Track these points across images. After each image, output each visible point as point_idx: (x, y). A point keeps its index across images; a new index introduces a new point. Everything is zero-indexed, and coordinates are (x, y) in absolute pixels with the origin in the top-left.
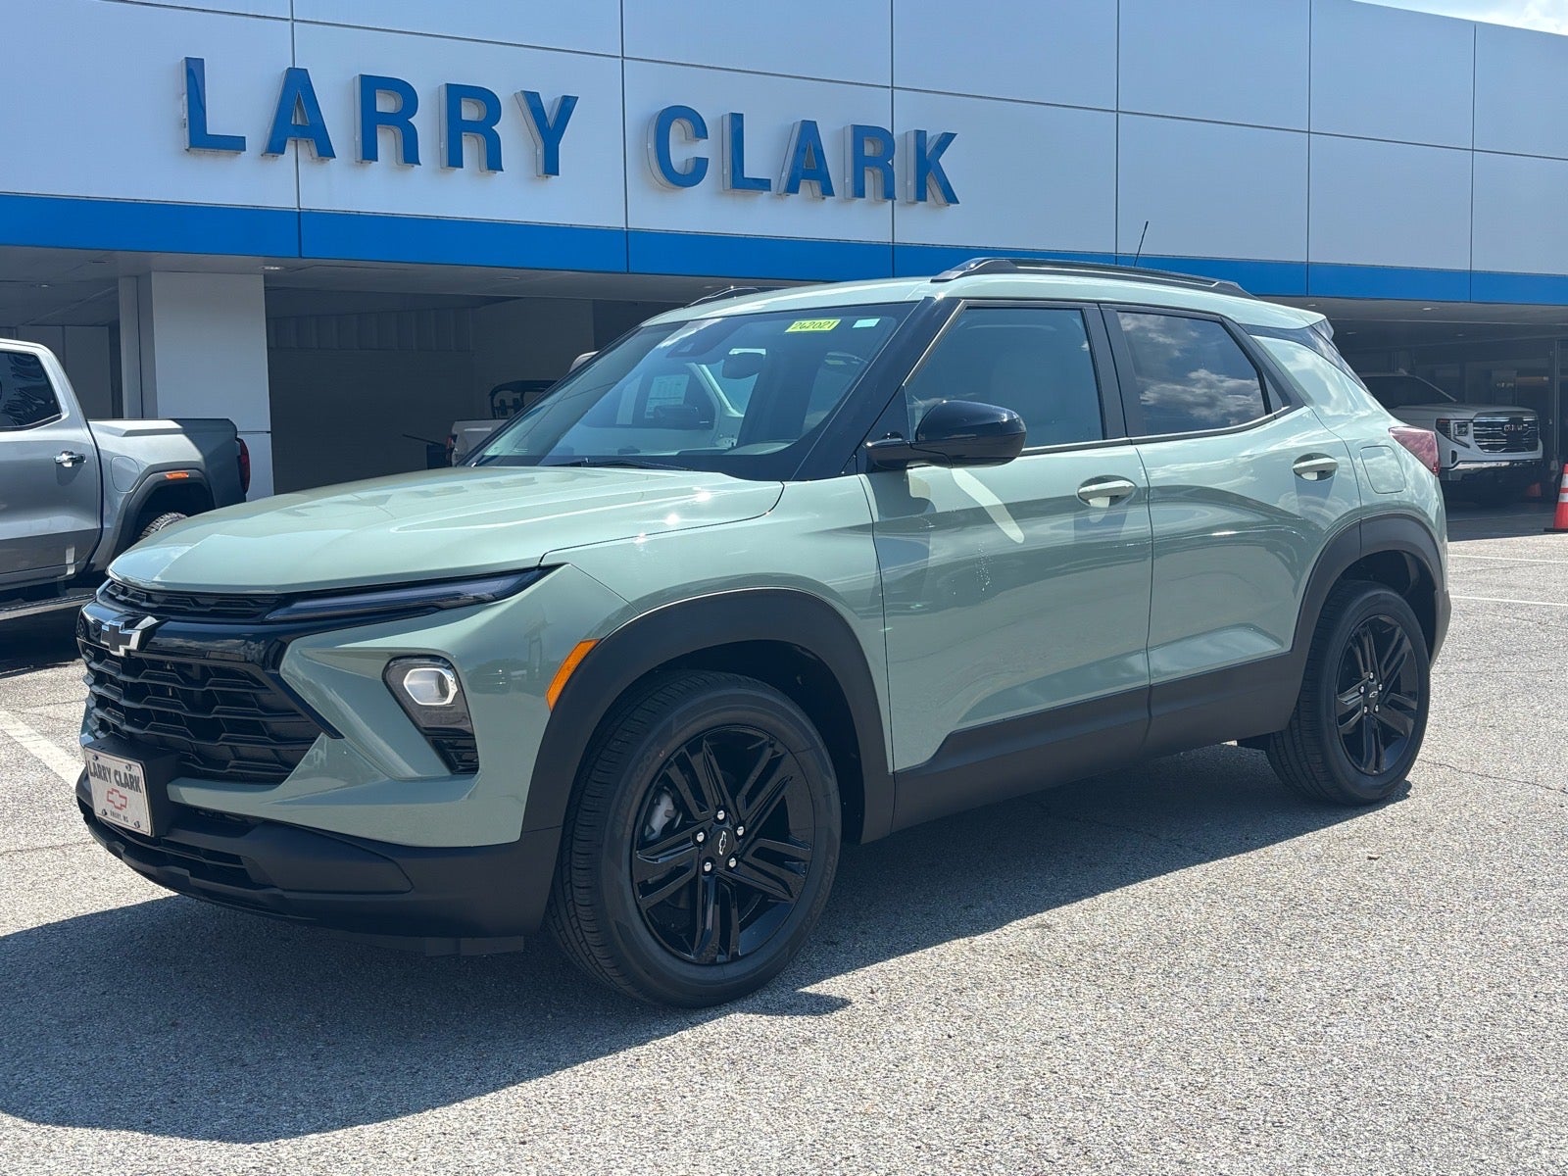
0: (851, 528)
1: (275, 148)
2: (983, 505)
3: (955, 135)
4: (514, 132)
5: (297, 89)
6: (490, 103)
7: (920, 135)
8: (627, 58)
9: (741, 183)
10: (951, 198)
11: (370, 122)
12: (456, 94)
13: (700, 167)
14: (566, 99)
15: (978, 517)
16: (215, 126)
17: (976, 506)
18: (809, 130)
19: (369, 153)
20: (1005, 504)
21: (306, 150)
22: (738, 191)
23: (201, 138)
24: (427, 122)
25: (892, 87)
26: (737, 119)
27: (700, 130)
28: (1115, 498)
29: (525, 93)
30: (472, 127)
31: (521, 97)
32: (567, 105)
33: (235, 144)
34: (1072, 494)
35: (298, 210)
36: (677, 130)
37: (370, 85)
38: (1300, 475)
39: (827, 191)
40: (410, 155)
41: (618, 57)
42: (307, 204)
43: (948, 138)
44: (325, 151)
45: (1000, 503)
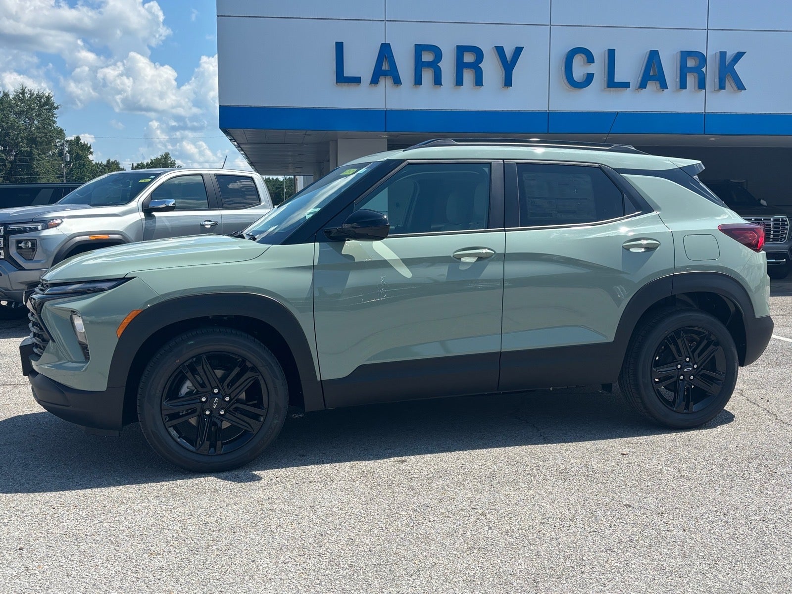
0: (297, 267)
1: (375, 81)
2: (386, 259)
3: (746, 52)
4: (491, 67)
5: (385, 51)
6: (478, 53)
7: (723, 55)
8: (553, 25)
9: (612, 83)
10: (741, 87)
11: (419, 66)
12: (461, 50)
13: (589, 78)
14: (517, 48)
15: (384, 264)
16: (348, 72)
17: (383, 259)
18: (654, 56)
19: (418, 81)
20: (401, 259)
21: (389, 81)
22: (612, 89)
23: (341, 78)
24: (447, 66)
25: (708, 29)
26: (611, 53)
27: (590, 59)
28: (480, 258)
29: (495, 46)
30: (469, 66)
31: (495, 49)
32: (518, 51)
33: (357, 80)
34: (450, 255)
35: (385, 110)
36: (578, 61)
37: (420, 49)
38: (628, 249)
39: (664, 86)
40: (438, 81)
41: (548, 25)
42: (389, 107)
43: (739, 55)
44: (397, 81)
45: (399, 258)
